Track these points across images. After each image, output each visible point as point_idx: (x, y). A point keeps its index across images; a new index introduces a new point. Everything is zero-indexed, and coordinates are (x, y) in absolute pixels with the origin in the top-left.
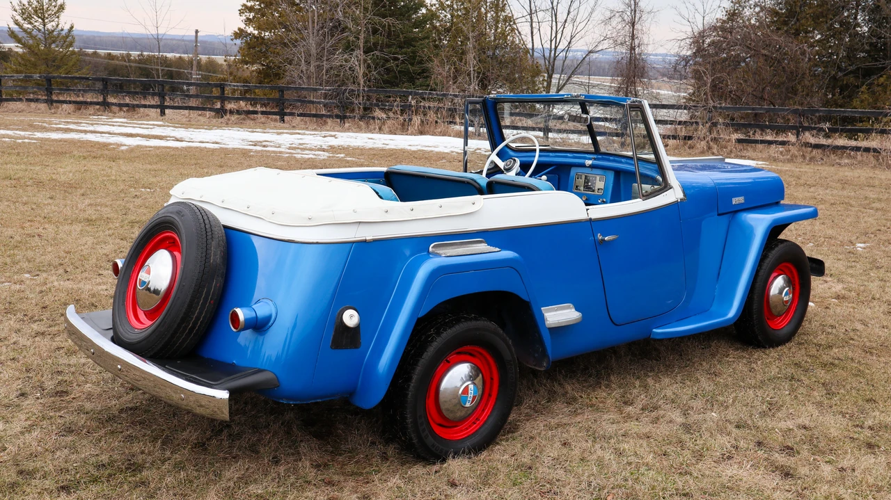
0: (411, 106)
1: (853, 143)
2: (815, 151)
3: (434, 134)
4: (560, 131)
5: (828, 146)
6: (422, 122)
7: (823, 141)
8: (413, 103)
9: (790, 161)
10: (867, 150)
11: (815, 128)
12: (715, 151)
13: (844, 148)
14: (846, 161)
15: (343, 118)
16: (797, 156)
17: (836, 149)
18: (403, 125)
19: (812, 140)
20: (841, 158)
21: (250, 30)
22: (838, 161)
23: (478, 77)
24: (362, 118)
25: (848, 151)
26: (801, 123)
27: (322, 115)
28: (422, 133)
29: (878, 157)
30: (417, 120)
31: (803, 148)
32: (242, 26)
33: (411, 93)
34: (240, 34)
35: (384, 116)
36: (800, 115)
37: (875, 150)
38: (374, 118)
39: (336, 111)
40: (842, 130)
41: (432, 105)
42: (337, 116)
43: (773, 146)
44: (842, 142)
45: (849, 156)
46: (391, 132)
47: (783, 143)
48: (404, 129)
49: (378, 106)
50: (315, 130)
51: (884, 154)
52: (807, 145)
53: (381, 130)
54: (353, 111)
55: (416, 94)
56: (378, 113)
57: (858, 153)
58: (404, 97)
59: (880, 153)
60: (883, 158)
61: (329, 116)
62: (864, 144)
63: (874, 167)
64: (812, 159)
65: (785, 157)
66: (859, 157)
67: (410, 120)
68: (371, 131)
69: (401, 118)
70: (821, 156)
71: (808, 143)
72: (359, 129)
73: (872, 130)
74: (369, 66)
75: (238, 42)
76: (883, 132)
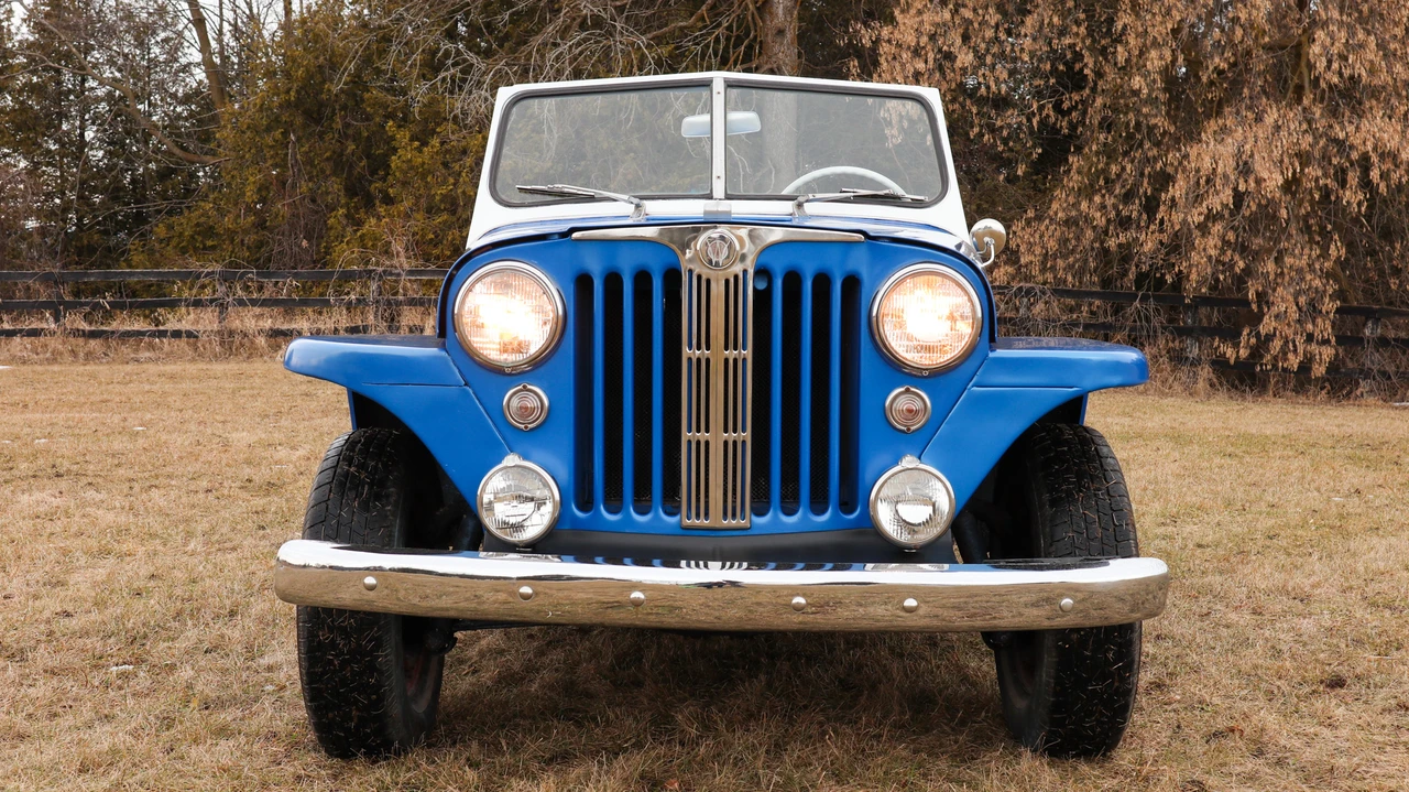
1: (152, 325)
2: (93, 343)
5: (113, 332)
7: (104, 325)
9: (53, 360)
10: (177, 334)
11: (86, 305)
13: (138, 334)
14: (147, 354)
16: (62, 354)
17: (126, 336)
19: (85, 326)
20: (136, 351)
22: (133, 356)
25: (146, 339)
26: (59, 296)
29: (195, 344)
31: (71, 339)
36: (56, 282)
37: (190, 334)
40: (132, 305)
43: (17, 339)
44: (139, 325)
45: (151, 347)
47: (35, 333)
51: (205, 338)
52: (77, 333)
57: (164, 340)
59: (197, 337)
60: (203, 345)
63: (193, 360)
64: (89, 357)
65: (41, 356)
66: (166, 348)
70: (104, 349)
71: (78, 330)
73: (180, 300)
76: (198, 304)
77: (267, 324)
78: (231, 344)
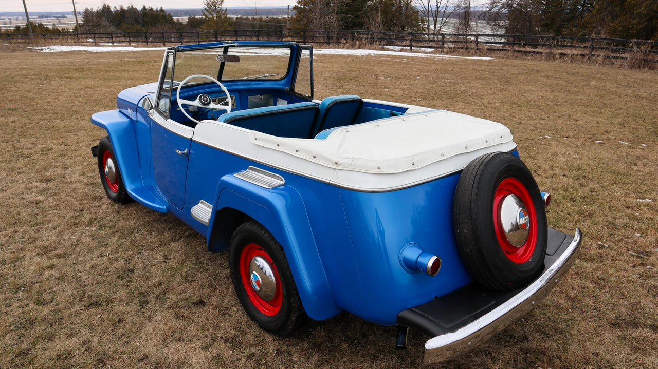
0: (356, 37)
1: (533, 50)
2: (517, 54)
3: (365, 49)
4: (416, 46)
5: (523, 51)
6: (360, 43)
7: (521, 49)
8: (356, 35)
9: (507, 58)
10: (538, 53)
11: (518, 44)
12: (478, 54)
13: (530, 52)
15: (328, 43)
17: (527, 53)
18: (353, 46)
19: (517, 49)
20: (527, 56)
21: (299, 6)
23: (383, 23)
24: (336, 43)
26: (516, 41)
27: (320, 42)
28: (359, 48)
30: (357, 43)
31: (513, 52)
32: (296, 4)
33: (355, 32)
34: (296, 8)
35: (345, 41)
37: (541, 53)
38: (341, 43)
39: (326, 40)
40: (530, 44)
41: (364, 36)
42: (326, 42)
44: (529, 49)
45: (531, 56)
46: (347, 49)
47: (505, 50)
48: (352, 47)
49: (342, 37)
50: (317, 48)
51: (543, 55)
52: (515, 51)
53: (343, 48)
54: (332, 39)
55: (358, 32)
56: (343, 41)
57: (535, 54)
58: (353, 34)
60: (542, 57)
61: (324, 42)
62: (537, 50)
63: (539, 60)
64: (516, 57)
65: (505, 56)
66: (534, 56)
67: (355, 43)
68: (339, 49)
69: (352, 43)
72: (335, 48)
73: (540, 44)
74: (339, 21)
75: (295, 11)
76: (544, 45)
77: (560, 51)
78: (550, 57)
